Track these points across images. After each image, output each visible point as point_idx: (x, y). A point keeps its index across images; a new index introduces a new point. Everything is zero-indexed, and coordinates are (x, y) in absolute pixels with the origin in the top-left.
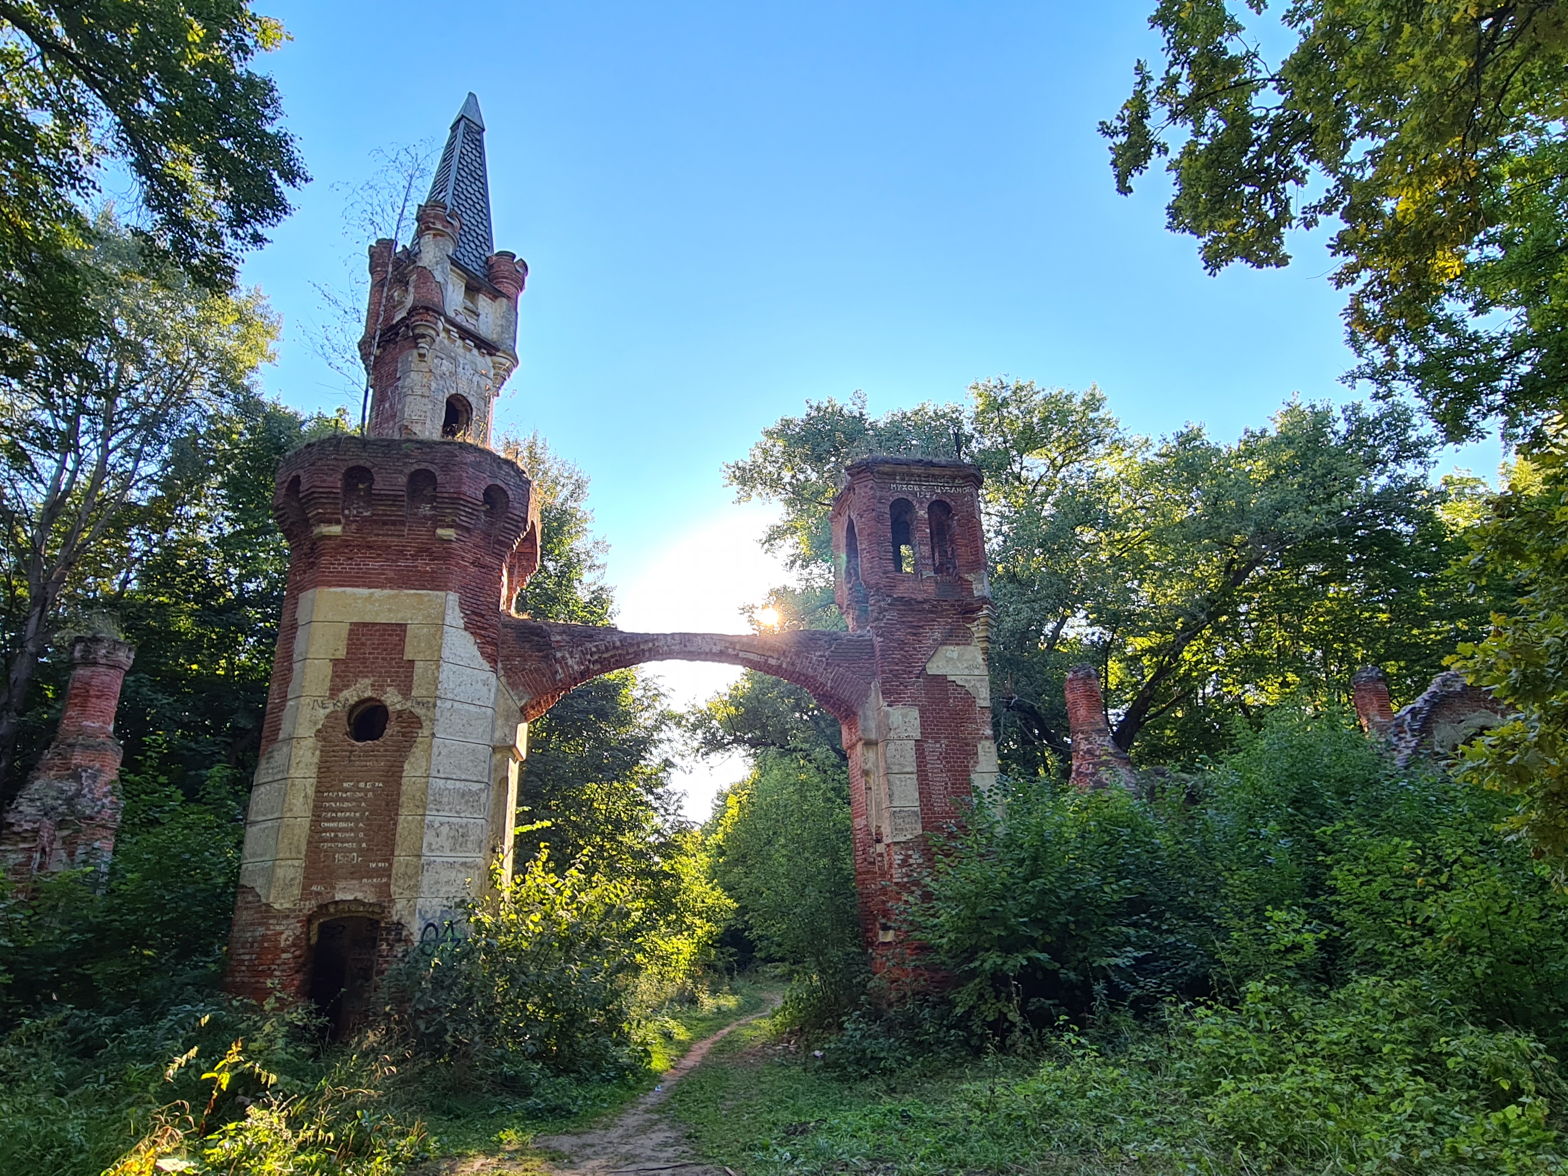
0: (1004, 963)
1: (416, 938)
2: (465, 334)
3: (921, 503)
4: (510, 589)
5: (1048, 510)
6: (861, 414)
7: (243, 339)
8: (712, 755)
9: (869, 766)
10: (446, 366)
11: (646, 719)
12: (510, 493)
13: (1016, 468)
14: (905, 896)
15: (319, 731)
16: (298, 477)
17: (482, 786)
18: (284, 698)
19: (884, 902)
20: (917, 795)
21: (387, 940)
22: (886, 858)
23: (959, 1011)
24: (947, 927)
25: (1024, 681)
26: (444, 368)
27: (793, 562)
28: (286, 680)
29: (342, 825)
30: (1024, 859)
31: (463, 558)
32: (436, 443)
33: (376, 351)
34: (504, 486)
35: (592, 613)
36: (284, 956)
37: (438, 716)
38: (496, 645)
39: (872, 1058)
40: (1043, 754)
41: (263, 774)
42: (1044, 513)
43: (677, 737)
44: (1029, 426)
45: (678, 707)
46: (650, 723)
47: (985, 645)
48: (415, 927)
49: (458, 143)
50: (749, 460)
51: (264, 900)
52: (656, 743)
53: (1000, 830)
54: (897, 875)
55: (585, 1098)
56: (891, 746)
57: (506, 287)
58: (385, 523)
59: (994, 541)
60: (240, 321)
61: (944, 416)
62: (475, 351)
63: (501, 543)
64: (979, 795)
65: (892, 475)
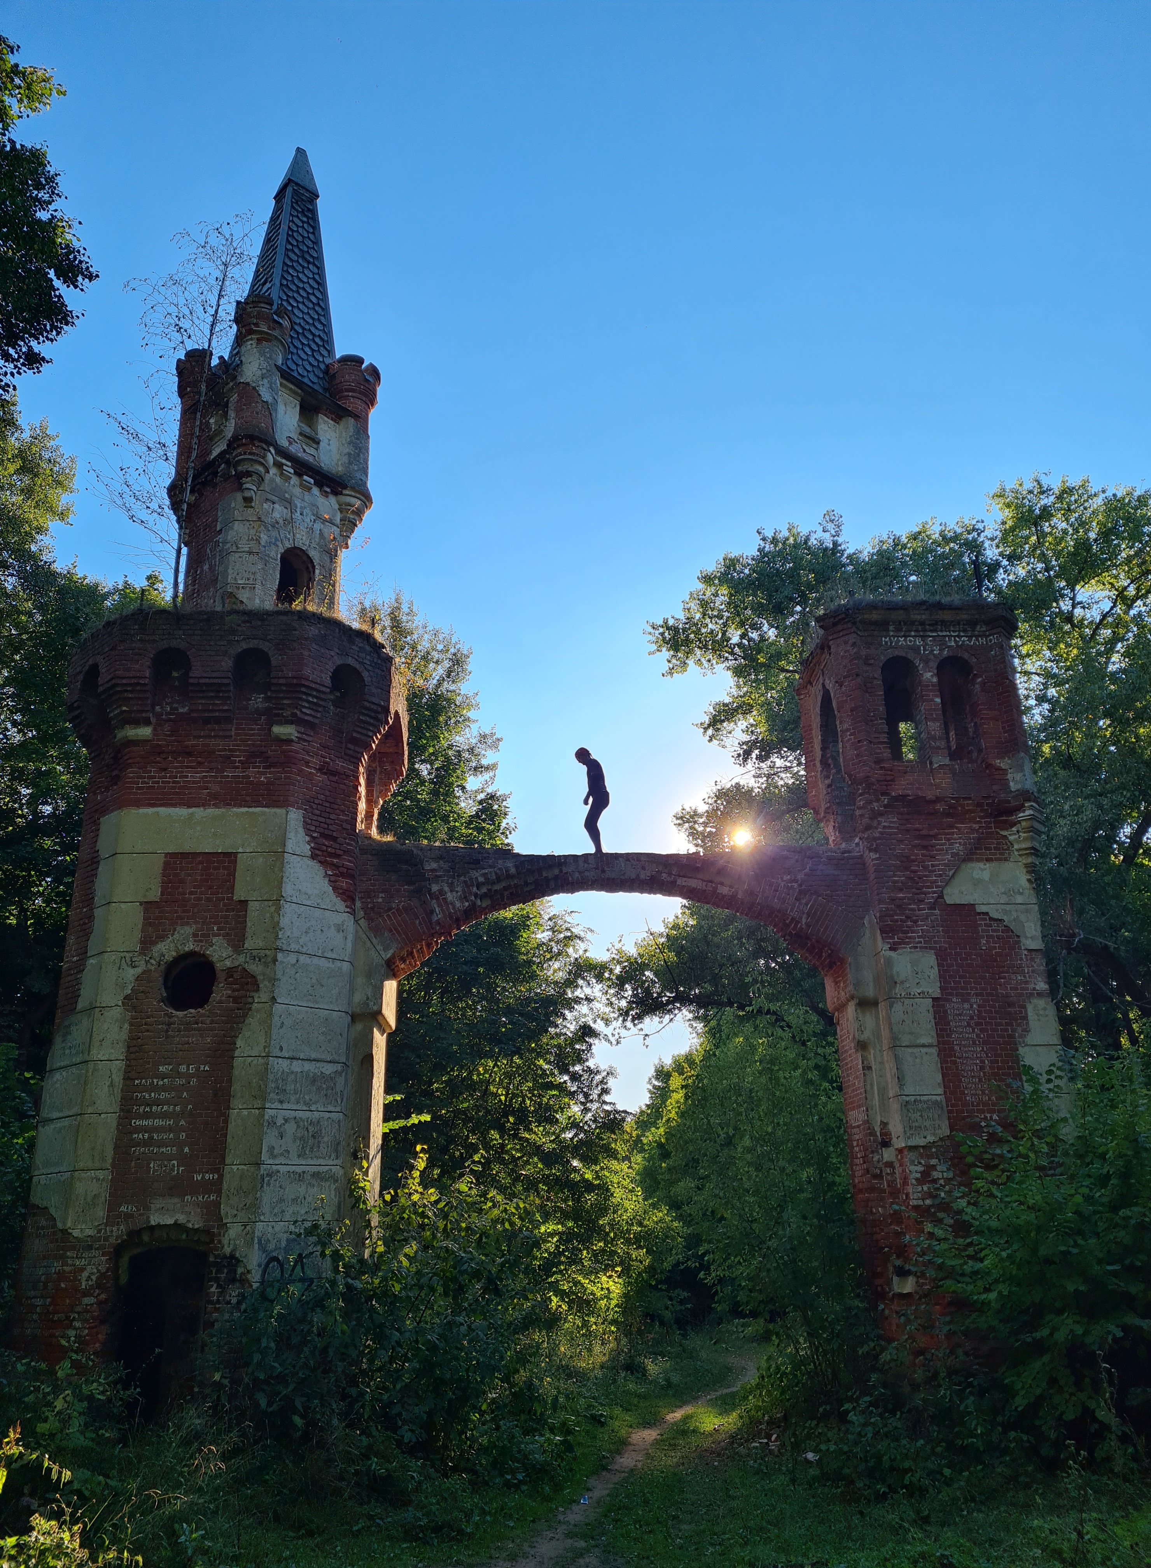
0: (1086, 1333)
1: (255, 1277)
2: (302, 468)
3: (926, 661)
4: (370, 802)
5: (1116, 662)
6: (835, 544)
7: (28, 492)
8: (647, 1020)
9: (867, 1035)
10: (279, 512)
11: (556, 970)
12: (365, 674)
13: (1065, 605)
14: (929, 1227)
15: (127, 997)
16: (95, 666)
17: (339, 1067)
18: (84, 955)
19: (899, 1235)
20: (939, 1078)
21: (217, 1280)
22: (898, 1170)
23: (1020, 1402)
24: (995, 1274)
25: (1091, 910)
26: (276, 515)
27: (747, 754)
28: (86, 932)
29: (158, 1122)
30: (1108, 1177)
31: (307, 763)
32: (268, 613)
33: (188, 497)
34: (358, 666)
35: (480, 830)
36: (86, 1300)
37: (279, 974)
38: (352, 877)
39: (892, 1469)
40: (1126, 1015)
41: (59, 1055)
42: (1111, 668)
43: (598, 994)
44: (1083, 545)
45: (598, 953)
46: (561, 976)
47: (1030, 860)
48: (253, 1260)
49: (285, 217)
50: (682, 616)
51: (60, 1225)
52: (570, 1004)
53: (1068, 1132)
54: (915, 1195)
55: (483, 1513)
56: (898, 1007)
57: (353, 403)
58: (207, 721)
59: (1036, 711)
60: (22, 470)
61: (956, 538)
62: (316, 491)
63: (354, 741)
64: (1034, 1080)
65: (882, 626)
